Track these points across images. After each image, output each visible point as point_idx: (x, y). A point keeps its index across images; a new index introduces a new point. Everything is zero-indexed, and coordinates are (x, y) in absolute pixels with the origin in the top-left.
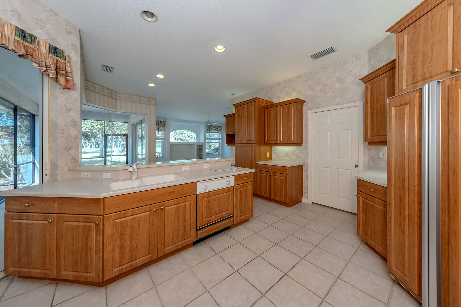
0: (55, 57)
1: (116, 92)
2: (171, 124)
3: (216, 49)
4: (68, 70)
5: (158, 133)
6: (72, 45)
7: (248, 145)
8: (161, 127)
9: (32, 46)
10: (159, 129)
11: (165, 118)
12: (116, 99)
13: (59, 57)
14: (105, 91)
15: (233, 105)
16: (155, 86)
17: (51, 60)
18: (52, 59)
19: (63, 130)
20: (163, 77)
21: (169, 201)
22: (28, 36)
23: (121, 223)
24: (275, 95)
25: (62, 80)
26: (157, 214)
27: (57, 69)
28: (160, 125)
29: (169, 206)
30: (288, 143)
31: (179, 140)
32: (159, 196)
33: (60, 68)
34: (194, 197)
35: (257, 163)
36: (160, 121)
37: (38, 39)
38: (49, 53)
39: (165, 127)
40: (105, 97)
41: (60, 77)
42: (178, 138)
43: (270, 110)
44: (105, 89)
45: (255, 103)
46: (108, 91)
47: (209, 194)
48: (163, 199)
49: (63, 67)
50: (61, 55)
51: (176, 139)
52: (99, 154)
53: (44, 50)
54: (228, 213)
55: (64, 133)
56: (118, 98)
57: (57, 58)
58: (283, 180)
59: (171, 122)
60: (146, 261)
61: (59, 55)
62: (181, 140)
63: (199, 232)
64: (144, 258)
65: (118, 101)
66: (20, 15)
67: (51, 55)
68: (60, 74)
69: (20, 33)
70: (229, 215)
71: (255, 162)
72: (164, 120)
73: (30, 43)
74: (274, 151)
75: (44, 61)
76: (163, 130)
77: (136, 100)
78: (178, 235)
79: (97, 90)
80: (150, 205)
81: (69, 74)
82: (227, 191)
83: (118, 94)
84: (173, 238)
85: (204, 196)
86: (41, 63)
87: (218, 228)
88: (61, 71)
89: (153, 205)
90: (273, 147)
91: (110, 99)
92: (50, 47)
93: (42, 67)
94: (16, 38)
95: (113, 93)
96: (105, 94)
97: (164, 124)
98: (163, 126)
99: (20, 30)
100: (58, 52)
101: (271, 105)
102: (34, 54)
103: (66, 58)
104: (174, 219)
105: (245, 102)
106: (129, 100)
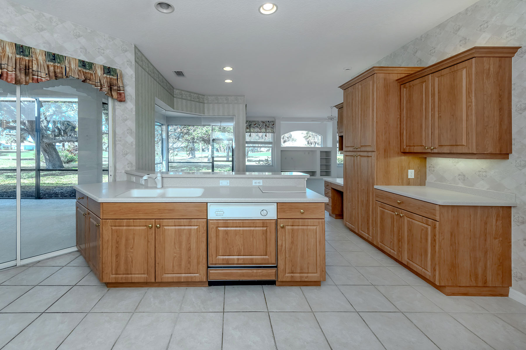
0: (108, 76)
1: (204, 95)
2: (282, 124)
3: (262, 10)
4: (121, 85)
5: (266, 136)
6: (128, 61)
7: (362, 154)
8: (270, 128)
9: (90, 72)
10: (267, 131)
11: (274, 117)
12: (204, 103)
13: (113, 75)
14: (192, 96)
15: (339, 87)
16: (232, 81)
17: (105, 80)
18: (106, 78)
19: (121, 138)
20: (232, 69)
21: (169, 220)
22: (87, 65)
23: (117, 231)
24: (433, 51)
25: (115, 94)
26: (154, 231)
27: (110, 87)
28: (268, 127)
29: (169, 226)
30: (452, 152)
31: (314, 144)
32: (156, 211)
33: (113, 84)
34: (204, 222)
35: (375, 187)
36: (268, 121)
37: (95, 65)
38: (104, 74)
39: (274, 128)
40: (193, 102)
41: (113, 92)
42: (312, 141)
43: (411, 85)
44: (192, 94)
45: (374, 77)
46: (195, 95)
47: (226, 223)
48: (160, 216)
49: (115, 83)
50: (113, 73)
51: (310, 142)
52: (226, 158)
53: (99, 72)
54: (263, 259)
55: (121, 141)
56: (206, 101)
57: (111, 77)
58: (427, 231)
59: (281, 122)
60: (142, 281)
61: (112, 73)
62: (317, 144)
63: (212, 271)
64: (140, 275)
65: (206, 105)
66: (86, 50)
67: (105, 75)
68: (113, 89)
69: (81, 63)
70: (268, 264)
71: (373, 185)
72: (273, 120)
73: (88, 70)
74: (430, 167)
75: (99, 81)
76: (272, 133)
77: (223, 101)
78: (180, 265)
79: (184, 97)
80: (146, 220)
81: (121, 88)
82: (262, 226)
83: (205, 97)
84: (173, 266)
85: (218, 224)
86: (97, 83)
87: (244, 276)
88: (114, 87)
89: (149, 220)
90: (428, 160)
91: (198, 103)
92: (104, 68)
93: (98, 86)
94: (80, 69)
95: (200, 96)
96: (193, 99)
97: (273, 125)
98: (271, 128)
99: (81, 61)
100: (111, 71)
101: (413, 75)
102: (92, 78)
103: (118, 74)
104: (175, 243)
105: (357, 79)
106: (216, 101)
